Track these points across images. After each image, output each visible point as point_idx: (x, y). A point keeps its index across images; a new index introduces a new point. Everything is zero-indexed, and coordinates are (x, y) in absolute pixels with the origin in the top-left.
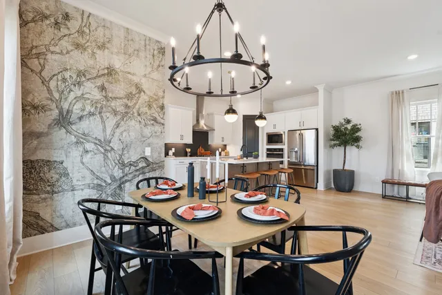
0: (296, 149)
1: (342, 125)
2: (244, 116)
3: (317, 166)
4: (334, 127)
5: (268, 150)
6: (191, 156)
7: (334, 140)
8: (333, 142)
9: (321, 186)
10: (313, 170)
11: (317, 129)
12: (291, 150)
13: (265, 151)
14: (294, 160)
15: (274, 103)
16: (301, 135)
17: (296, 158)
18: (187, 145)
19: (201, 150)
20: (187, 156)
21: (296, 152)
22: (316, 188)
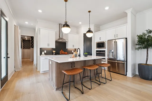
0: (113, 51)
1: (145, 35)
2: (84, 34)
3: (127, 61)
4: (139, 36)
5: (97, 51)
6: (55, 54)
7: (139, 45)
8: (138, 46)
9: (129, 74)
10: (124, 64)
11: (126, 38)
12: (109, 51)
13: (95, 52)
14: (111, 57)
15: (101, 27)
16: (116, 42)
17: (113, 56)
18: (53, 49)
19: (61, 51)
20: (53, 54)
21: (113, 52)
22: (126, 75)
